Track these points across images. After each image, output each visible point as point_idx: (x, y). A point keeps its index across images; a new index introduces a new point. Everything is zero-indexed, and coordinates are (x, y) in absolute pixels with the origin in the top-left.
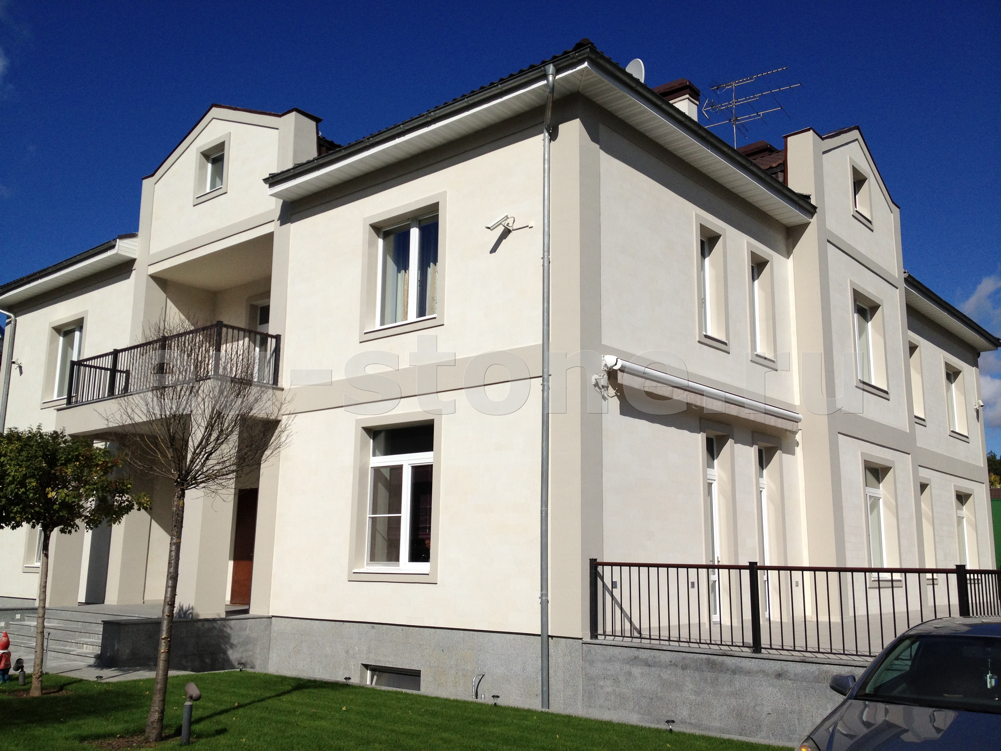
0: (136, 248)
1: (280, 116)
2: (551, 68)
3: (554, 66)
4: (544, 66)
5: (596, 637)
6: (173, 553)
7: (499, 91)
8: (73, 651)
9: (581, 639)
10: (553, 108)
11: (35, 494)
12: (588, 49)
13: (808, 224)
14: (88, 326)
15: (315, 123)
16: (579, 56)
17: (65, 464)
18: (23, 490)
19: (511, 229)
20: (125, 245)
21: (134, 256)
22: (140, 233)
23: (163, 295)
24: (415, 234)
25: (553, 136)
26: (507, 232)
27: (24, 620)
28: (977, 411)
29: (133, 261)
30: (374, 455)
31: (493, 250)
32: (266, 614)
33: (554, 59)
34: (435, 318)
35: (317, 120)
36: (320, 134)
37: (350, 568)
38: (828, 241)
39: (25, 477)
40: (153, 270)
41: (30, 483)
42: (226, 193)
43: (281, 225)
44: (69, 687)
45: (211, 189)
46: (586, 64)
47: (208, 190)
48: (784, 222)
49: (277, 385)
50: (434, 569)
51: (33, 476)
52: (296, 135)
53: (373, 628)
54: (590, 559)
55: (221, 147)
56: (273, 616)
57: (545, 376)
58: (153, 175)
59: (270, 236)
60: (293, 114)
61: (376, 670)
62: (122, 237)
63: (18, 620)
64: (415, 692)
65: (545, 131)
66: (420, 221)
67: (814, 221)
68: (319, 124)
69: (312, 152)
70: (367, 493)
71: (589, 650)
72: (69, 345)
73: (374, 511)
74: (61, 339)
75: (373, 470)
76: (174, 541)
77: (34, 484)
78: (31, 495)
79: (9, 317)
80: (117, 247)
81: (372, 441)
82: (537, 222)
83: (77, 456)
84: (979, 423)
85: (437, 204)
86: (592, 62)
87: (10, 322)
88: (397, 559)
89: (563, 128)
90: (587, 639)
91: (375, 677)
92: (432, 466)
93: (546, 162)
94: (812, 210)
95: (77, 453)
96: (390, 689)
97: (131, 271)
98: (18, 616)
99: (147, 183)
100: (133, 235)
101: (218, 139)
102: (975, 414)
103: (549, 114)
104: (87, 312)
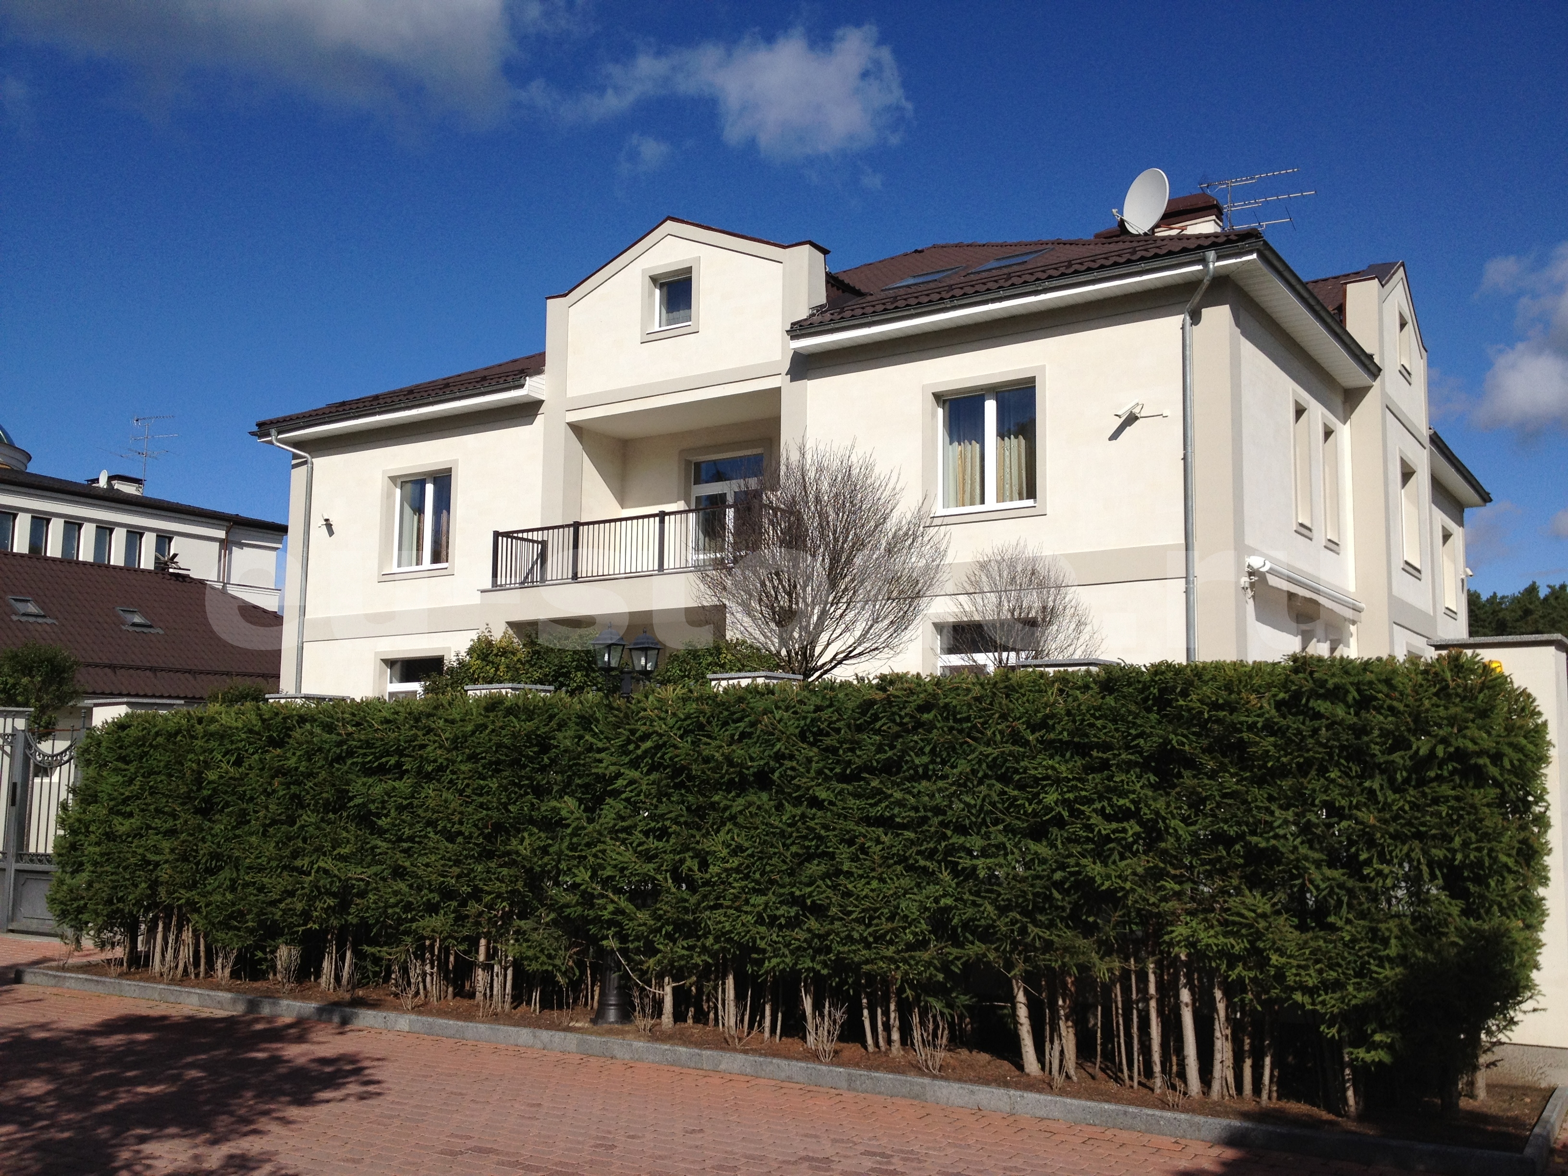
0: (543, 387)
1: (786, 248)
2: (1212, 255)
3: (1217, 253)
4: (1205, 252)
10: (1203, 293)
12: (1259, 243)
13: (1370, 387)
14: (460, 479)
15: (822, 254)
16: (1248, 247)
19: (1138, 415)
20: (533, 383)
21: (542, 398)
22: (547, 367)
23: (581, 449)
24: (991, 405)
25: (1196, 318)
26: (1132, 419)
28: (1463, 581)
29: (541, 402)
30: (942, 652)
31: (1115, 436)
33: (1219, 247)
34: (1033, 507)
35: (825, 252)
38: (1388, 408)
40: (578, 417)
42: (696, 332)
43: (792, 380)
46: (1254, 256)
48: (1344, 384)
52: (810, 274)
55: (685, 274)
57: (1190, 578)
58: (565, 295)
60: (806, 247)
62: (530, 373)
65: (1187, 312)
66: (999, 394)
67: (1377, 384)
68: (827, 255)
69: (822, 293)
74: (398, 491)
79: (303, 457)
80: (526, 386)
81: (939, 637)
82: (1174, 412)
84: (1464, 596)
85: (1033, 378)
87: (302, 463)
89: (1209, 312)
93: (1187, 347)
94: (1377, 373)
97: (536, 415)
99: (555, 304)
100: (540, 371)
101: (679, 261)
102: (1461, 585)
103: (1195, 296)
104: (456, 461)
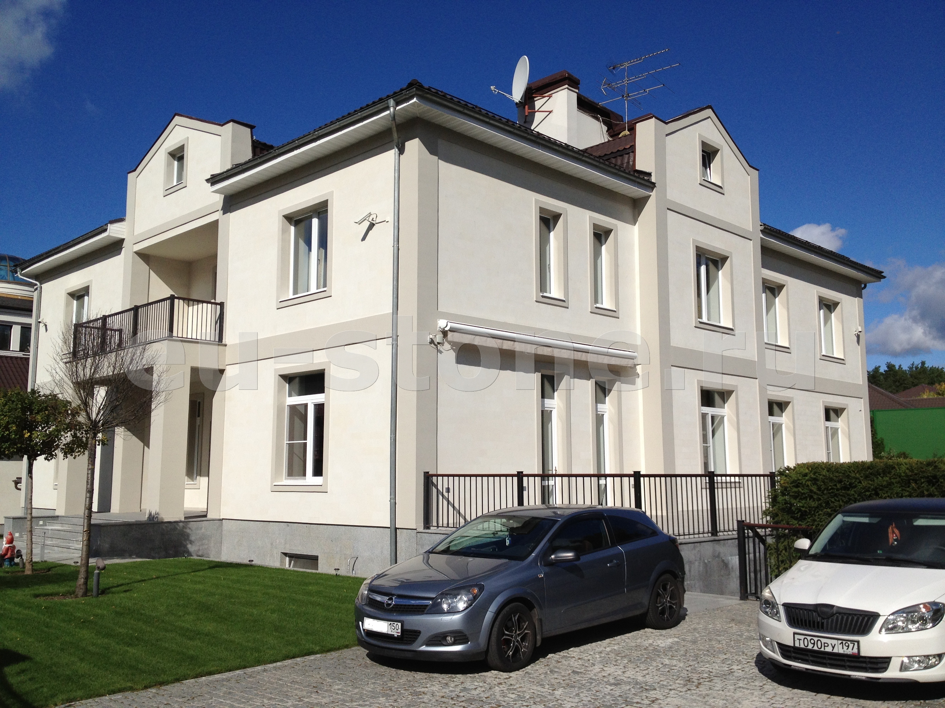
0: (125, 230)
1: (222, 125)
2: (392, 102)
3: (394, 100)
4: (387, 100)
5: (428, 528)
6: (89, 475)
7: (360, 117)
8: (72, 546)
9: (416, 529)
10: (398, 131)
11: (16, 435)
12: (415, 89)
13: (648, 197)
14: (92, 291)
15: (249, 130)
16: (409, 93)
17: (38, 413)
18: (7, 432)
19: (374, 222)
20: (115, 228)
21: (123, 237)
22: (127, 217)
23: (148, 268)
24: (315, 222)
25: (401, 151)
26: (372, 226)
27: (46, 525)
28: (858, 337)
29: (122, 241)
30: (290, 395)
31: (364, 239)
32: (218, 518)
33: (394, 95)
34: (325, 291)
35: (252, 127)
36: (254, 138)
37: (272, 482)
38: (668, 209)
39: (8, 423)
40: (138, 247)
41: (12, 427)
42: (186, 187)
43: (223, 214)
44: (54, 569)
45: (177, 182)
46: (415, 100)
47: (175, 184)
49: (222, 342)
50: (326, 481)
51: (13, 423)
52: (233, 141)
53: (288, 526)
54: (424, 472)
55: (182, 148)
56: (223, 519)
57: (394, 337)
58: (135, 170)
59: (217, 222)
60: (231, 123)
61: (292, 556)
62: (112, 222)
63: (41, 525)
64: (314, 571)
65: (395, 147)
66: (319, 213)
68: (253, 130)
69: (248, 154)
70: (284, 425)
71: (421, 537)
72: (81, 307)
73: (291, 438)
74: (75, 302)
75: (289, 407)
76: (90, 467)
77: (14, 428)
78: (13, 436)
79: (36, 285)
80: (108, 230)
81: (287, 385)
82: (390, 218)
83: (46, 407)
84: (859, 347)
85: (327, 201)
86: (420, 97)
87: (36, 289)
88: (304, 474)
89: (408, 144)
90: (421, 529)
91: (293, 562)
92: (323, 404)
93: (396, 171)
94: (652, 185)
95: (45, 405)
96: (301, 570)
97: (121, 249)
98: (41, 523)
99: (131, 176)
100: (122, 220)
101: (180, 142)
102: (855, 339)
103: (395, 135)
104: (91, 281)
